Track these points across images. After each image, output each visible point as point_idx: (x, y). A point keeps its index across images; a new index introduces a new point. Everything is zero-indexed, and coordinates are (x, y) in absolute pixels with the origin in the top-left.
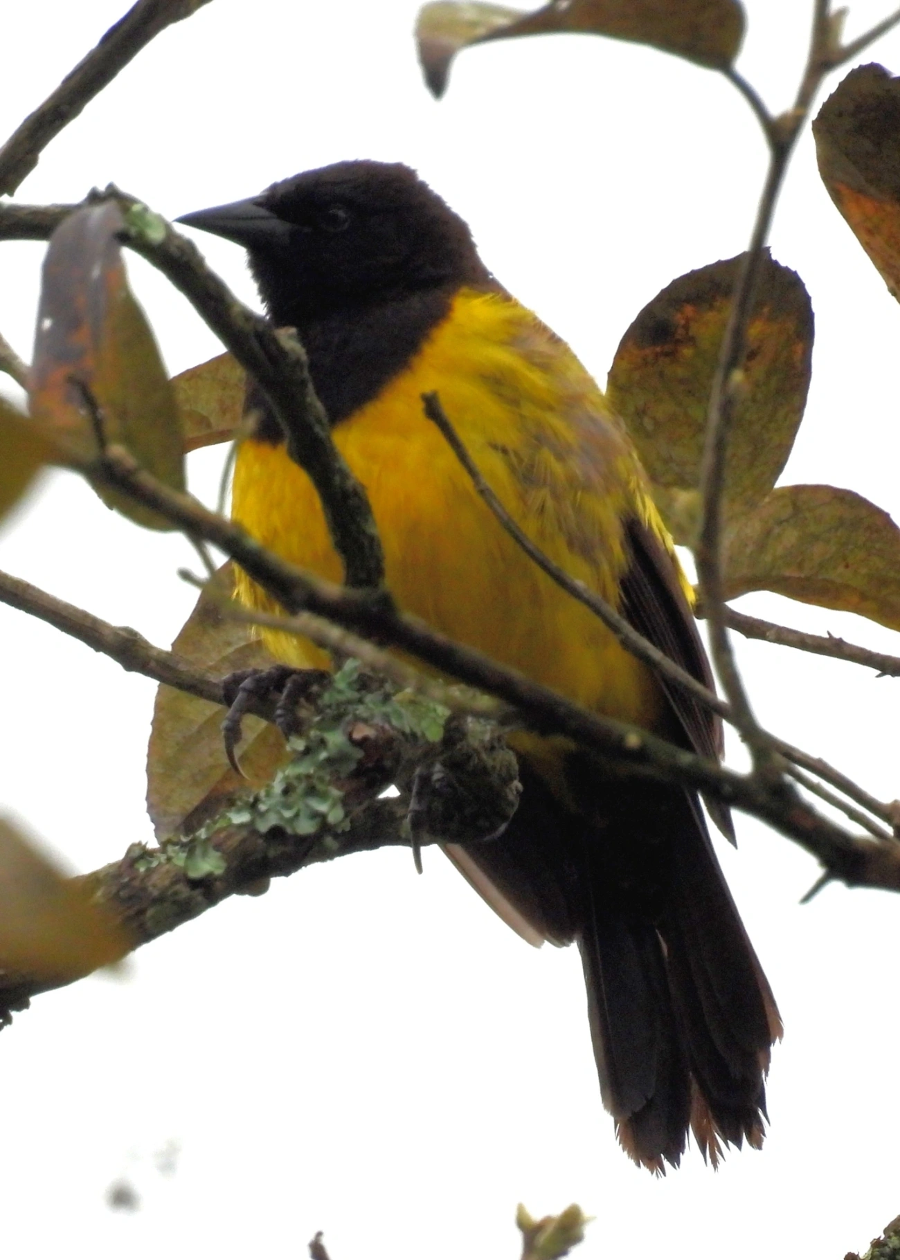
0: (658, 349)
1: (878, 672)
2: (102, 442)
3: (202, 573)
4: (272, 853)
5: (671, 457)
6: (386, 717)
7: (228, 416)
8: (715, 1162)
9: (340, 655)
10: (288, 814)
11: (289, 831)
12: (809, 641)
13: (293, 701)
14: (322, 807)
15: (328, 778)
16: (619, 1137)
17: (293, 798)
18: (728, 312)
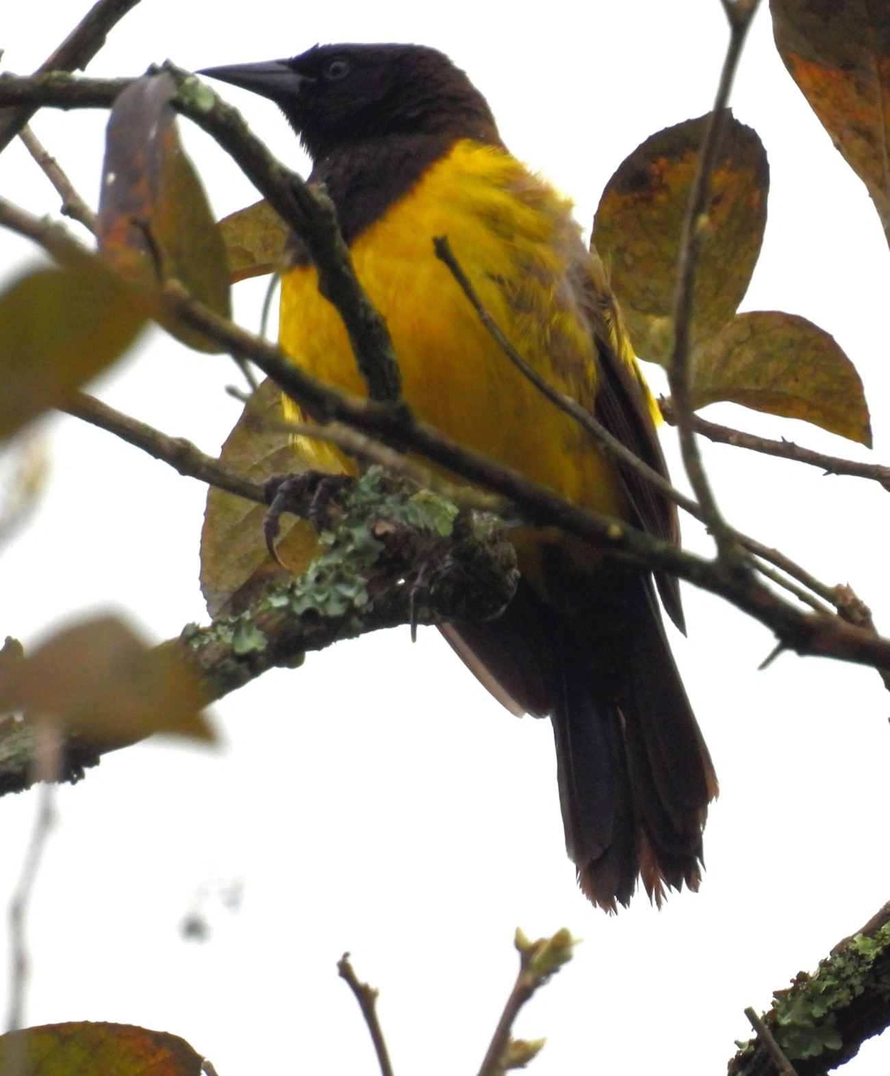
0: (637, 195)
1: (825, 471)
2: (160, 278)
3: (246, 389)
4: (306, 632)
5: (648, 288)
6: (404, 515)
7: (270, 252)
8: (659, 903)
9: (364, 460)
10: (320, 598)
11: (321, 613)
12: (765, 444)
13: (323, 500)
14: (350, 593)
15: (354, 567)
16: (579, 883)
17: (324, 585)
18: (695, 164)
